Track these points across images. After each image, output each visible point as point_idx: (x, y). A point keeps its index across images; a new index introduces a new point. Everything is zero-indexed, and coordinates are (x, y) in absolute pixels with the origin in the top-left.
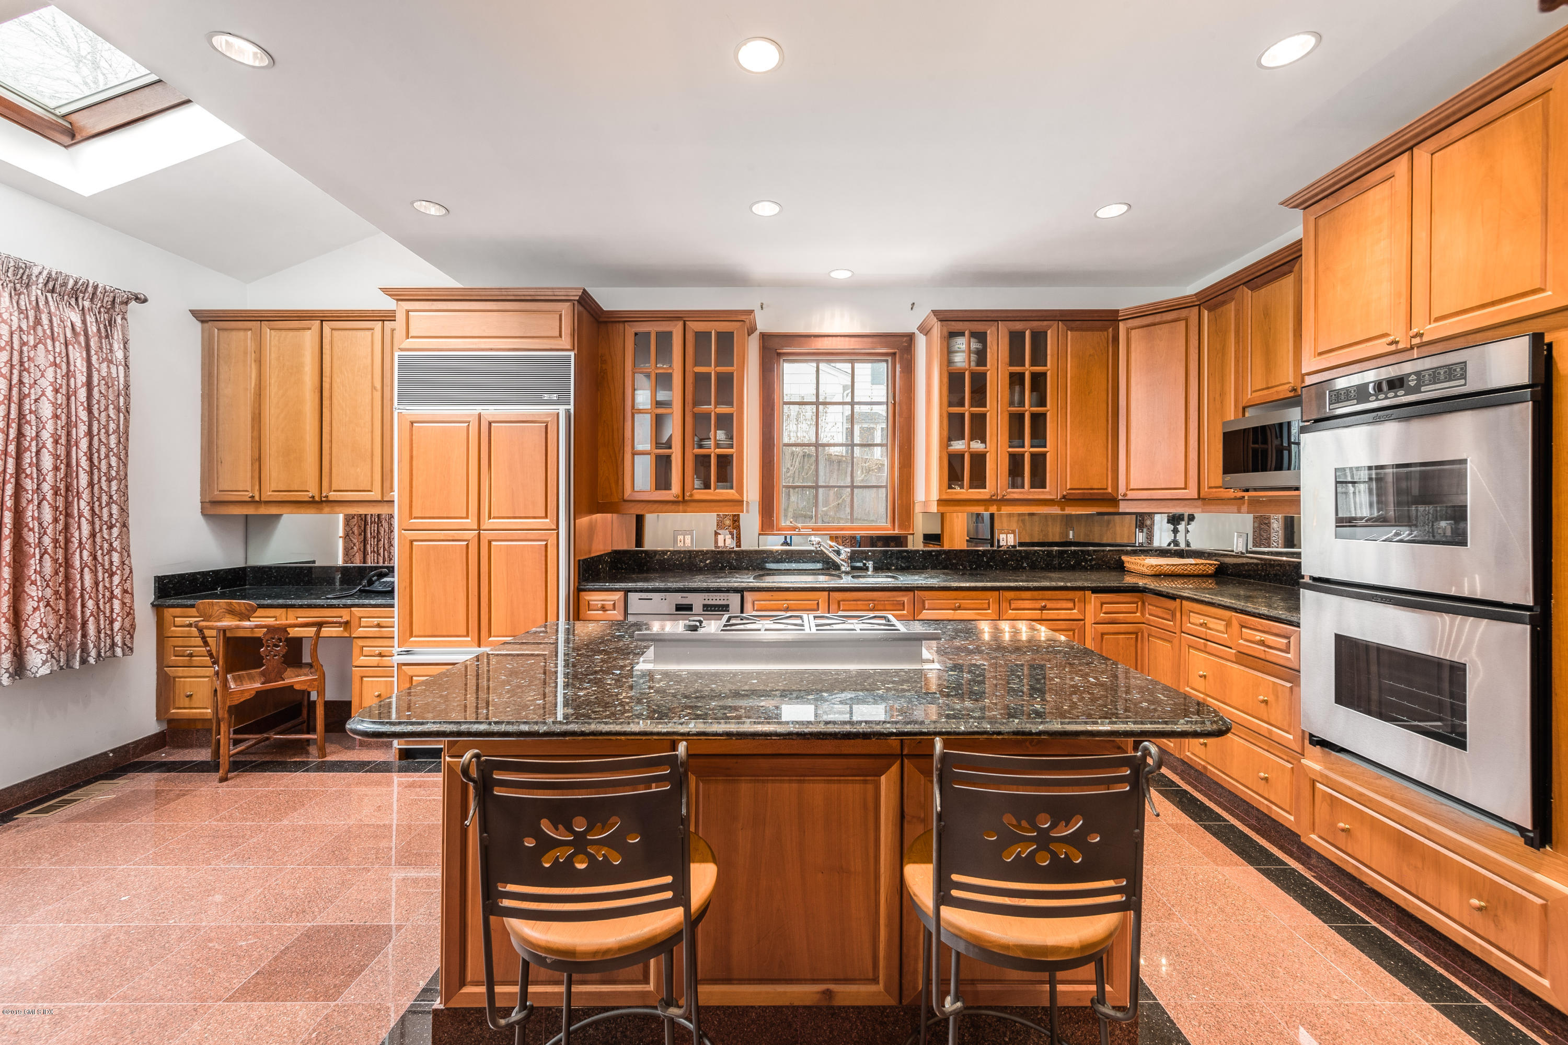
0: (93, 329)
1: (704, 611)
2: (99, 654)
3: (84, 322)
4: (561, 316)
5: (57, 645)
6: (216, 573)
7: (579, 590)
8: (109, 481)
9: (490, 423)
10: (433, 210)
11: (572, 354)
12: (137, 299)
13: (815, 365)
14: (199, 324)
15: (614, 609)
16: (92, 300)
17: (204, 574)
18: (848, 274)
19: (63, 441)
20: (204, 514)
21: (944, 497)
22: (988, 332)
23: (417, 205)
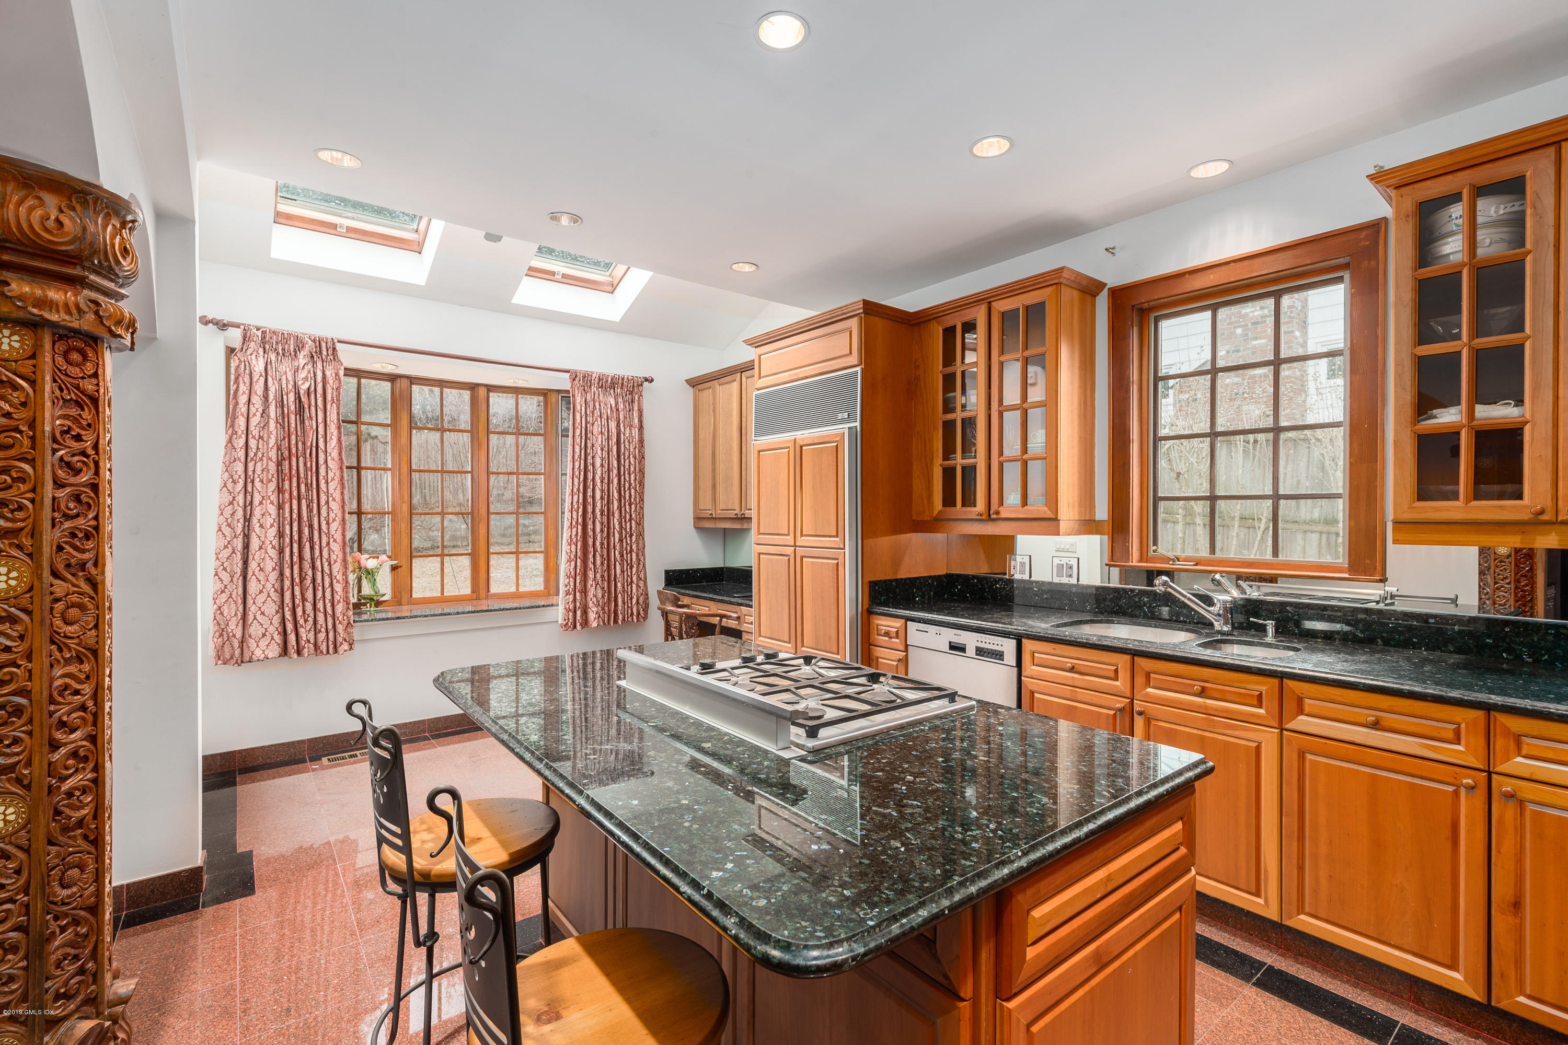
0: (621, 406)
1: (977, 654)
2: (624, 619)
3: (617, 404)
4: (851, 332)
5: (603, 609)
6: (703, 570)
7: (870, 613)
8: (630, 505)
9: (801, 447)
10: (748, 268)
11: (859, 369)
12: (646, 380)
13: (1208, 314)
14: (691, 389)
15: (897, 637)
16: (622, 388)
17: (695, 571)
18: (1224, 166)
19: (606, 481)
20: (696, 528)
21: (1407, 516)
22: (1528, 174)
23: (735, 267)
